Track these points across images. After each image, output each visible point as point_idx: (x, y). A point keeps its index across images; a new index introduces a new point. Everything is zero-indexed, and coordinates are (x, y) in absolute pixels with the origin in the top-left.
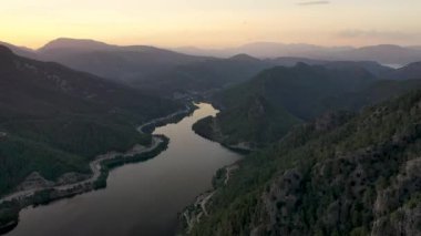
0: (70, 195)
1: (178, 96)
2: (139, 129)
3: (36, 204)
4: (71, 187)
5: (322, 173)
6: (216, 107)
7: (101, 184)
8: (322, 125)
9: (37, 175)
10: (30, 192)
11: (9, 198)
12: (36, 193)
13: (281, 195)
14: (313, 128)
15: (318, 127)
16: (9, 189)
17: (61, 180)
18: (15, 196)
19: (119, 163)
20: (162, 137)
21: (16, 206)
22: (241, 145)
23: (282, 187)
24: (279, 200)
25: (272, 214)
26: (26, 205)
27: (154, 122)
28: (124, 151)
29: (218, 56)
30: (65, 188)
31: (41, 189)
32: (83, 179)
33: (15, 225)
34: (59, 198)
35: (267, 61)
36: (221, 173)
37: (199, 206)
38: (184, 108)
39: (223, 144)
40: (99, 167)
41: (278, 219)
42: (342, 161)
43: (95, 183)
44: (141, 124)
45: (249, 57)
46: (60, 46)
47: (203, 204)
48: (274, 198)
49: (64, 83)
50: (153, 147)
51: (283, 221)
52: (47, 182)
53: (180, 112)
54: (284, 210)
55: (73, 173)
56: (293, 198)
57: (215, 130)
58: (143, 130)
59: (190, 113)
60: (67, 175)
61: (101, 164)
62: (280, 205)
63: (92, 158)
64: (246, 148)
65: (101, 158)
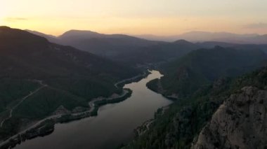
0: (79, 118)
1: (139, 66)
2: (116, 85)
3: (62, 122)
4: (80, 114)
5: (202, 108)
6: (162, 73)
7: (95, 114)
8: (217, 85)
9: (62, 107)
10: (59, 116)
11: (49, 118)
12: (63, 116)
13: (181, 118)
14: (211, 87)
15: (214, 87)
16: (49, 114)
17: (74, 110)
18: (52, 117)
19: (104, 103)
20: (129, 90)
21: (53, 122)
22: (174, 96)
23: (182, 114)
24: (180, 120)
25: (176, 127)
26: (57, 122)
27: (124, 81)
28: (107, 97)
29: (166, 41)
30: (76, 114)
31: (65, 114)
32: (85, 110)
33: (53, 131)
34: (73, 120)
35: (198, 44)
36: (159, 110)
37: (145, 127)
38: (142, 73)
39: (163, 95)
40: (93, 105)
41: (179, 130)
42: (212, 103)
43: (92, 113)
44: (116, 82)
45: (186, 42)
46: (72, 35)
47: (147, 126)
48: (178, 120)
49: (75, 58)
50: (123, 95)
51: (181, 131)
52: (67, 111)
53: (140, 76)
54: (182, 125)
55: (80, 107)
56: (187, 120)
57: (159, 87)
58: (118, 85)
59: (146, 76)
60: (77, 108)
61: (95, 103)
62: (180, 123)
63: (90, 100)
64: (176, 97)
65: (95, 100)
